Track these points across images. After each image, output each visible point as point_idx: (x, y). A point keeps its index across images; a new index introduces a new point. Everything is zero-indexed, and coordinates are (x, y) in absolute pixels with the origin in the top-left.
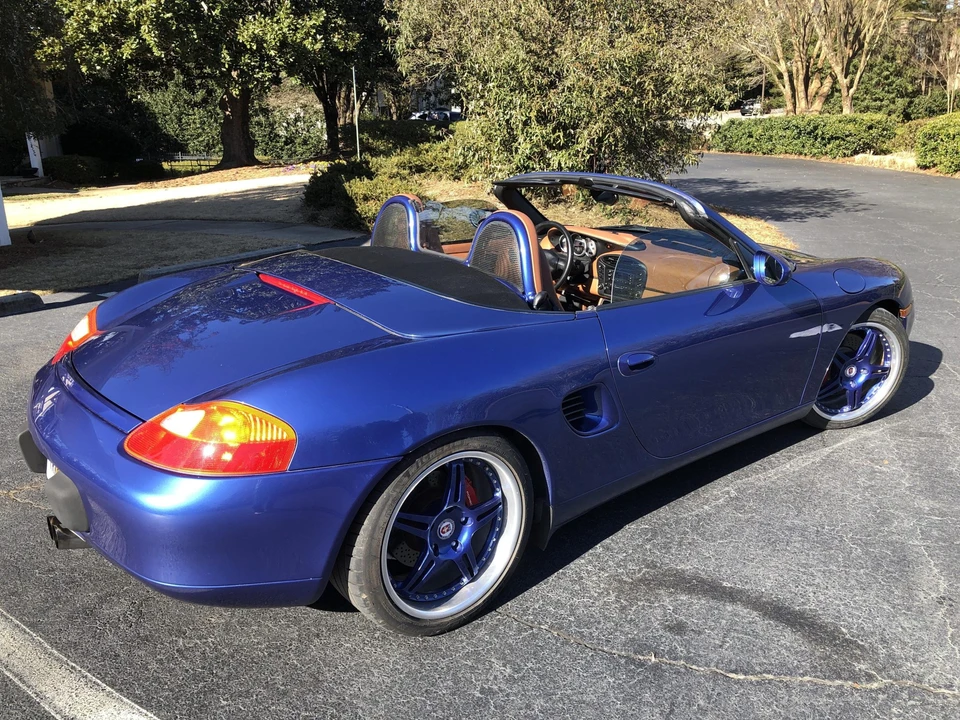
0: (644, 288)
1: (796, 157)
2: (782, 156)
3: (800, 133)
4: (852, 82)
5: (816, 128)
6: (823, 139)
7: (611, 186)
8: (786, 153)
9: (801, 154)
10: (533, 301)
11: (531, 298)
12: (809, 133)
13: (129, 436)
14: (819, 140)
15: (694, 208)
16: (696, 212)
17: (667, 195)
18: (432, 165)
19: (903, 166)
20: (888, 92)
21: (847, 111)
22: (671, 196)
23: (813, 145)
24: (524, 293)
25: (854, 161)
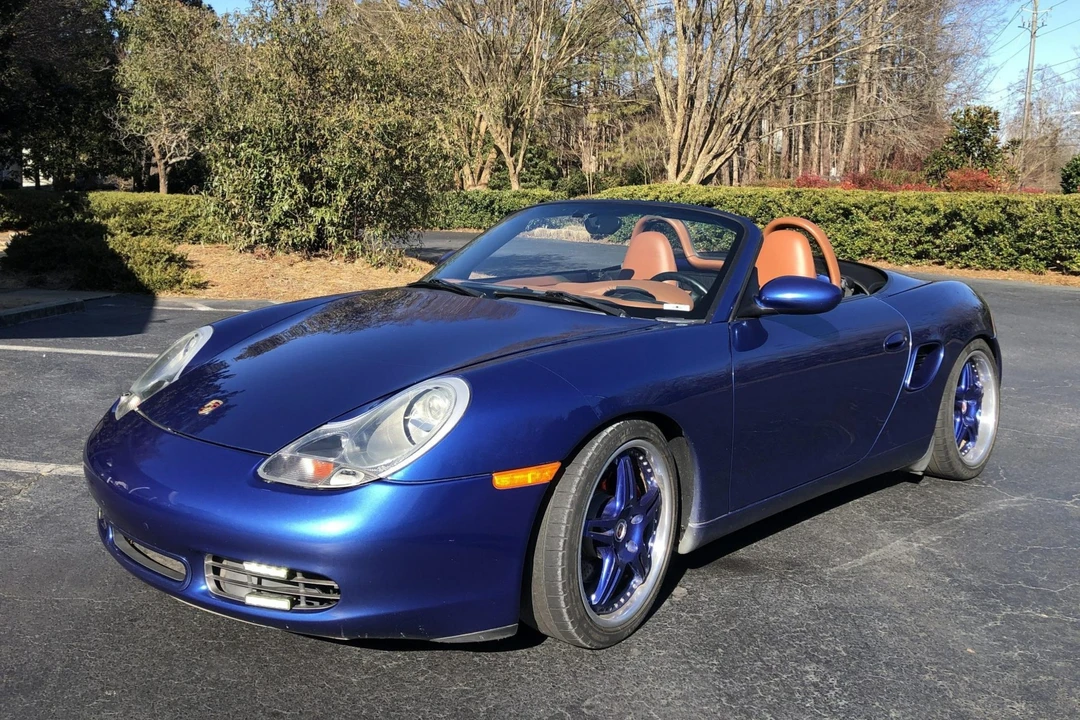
1: (475, 231)
2: (461, 231)
3: (476, 208)
4: (517, 160)
5: (492, 202)
6: (500, 212)
8: (465, 227)
9: (480, 228)
12: (486, 208)
14: (496, 214)
18: (145, 228)
19: (578, 237)
20: (533, 173)
21: (515, 186)
23: (492, 219)
25: (533, 234)
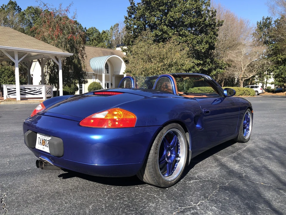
16: (209, 79)
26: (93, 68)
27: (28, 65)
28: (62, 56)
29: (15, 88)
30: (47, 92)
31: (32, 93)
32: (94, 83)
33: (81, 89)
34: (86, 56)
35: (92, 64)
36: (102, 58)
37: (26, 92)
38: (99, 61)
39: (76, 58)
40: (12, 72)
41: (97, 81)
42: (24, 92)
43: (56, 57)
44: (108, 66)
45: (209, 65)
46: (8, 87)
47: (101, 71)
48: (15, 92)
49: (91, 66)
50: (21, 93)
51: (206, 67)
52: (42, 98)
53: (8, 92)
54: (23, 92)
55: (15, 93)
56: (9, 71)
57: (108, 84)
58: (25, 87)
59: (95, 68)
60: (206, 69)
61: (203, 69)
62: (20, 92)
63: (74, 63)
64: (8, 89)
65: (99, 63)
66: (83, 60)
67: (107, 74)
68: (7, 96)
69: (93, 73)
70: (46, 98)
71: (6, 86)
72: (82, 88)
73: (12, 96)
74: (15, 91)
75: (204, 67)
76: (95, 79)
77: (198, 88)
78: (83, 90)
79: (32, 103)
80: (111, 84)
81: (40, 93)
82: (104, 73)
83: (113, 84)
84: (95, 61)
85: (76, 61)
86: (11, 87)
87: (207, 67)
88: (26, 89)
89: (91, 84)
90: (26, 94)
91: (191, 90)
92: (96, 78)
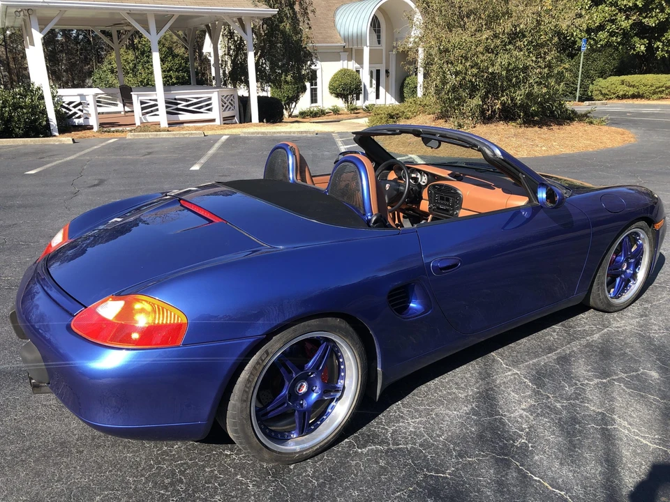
0: (461, 208)
7: (435, 135)
10: (370, 220)
11: (369, 217)
13: (75, 318)
15: (493, 152)
16: (495, 155)
17: (474, 142)
22: (476, 143)
24: (364, 215)
26: (342, 33)
27: (187, 39)
28: (252, 17)
29: (156, 100)
30: (223, 106)
31: (190, 108)
32: (344, 72)
33: (314, 87)
34: (313, 11)
35: (340, 21)
36: (364, 7)
37: (179, 106)
38: (355, 14)
39: (287, 18)
40: (168, 48)
41: (352, 65)
42: (175, 107)
43: (240, 20)
44: (379, 26)
45: (662, 10)
46: (141, 98)
47: (359, 39)
48: (156, 107)
49: (338, 27)
50: (169, 110)
51: (652, 17)
52: (213, 120)
53: (143, 109)
54: (173, 107)
55: (157, 110)
56: (163, 47)
57: (378, 72)
58: (177, 97)
59: (346, 34)
60: (652, 22)
61: (641, 23)
62: (167, 107)
63: (283, 32)
64: (142, 103)
65: (357, 20)
66: (306, 21)
67: (378, 47)
68: (140, 118)
69: (341, 46)
70: (222, 119)
71: (138, 96)
72: (316, 85)
73: (150, 119)
74: (156, 105)
75: (645, 18)
76: (346, 61)
77: (623, 77)
78: (318, 90)
79: (187, 136)
80: (387, 72)
81: (209, 110)
82: (368, 44)
83: (390, 71)
84: (347, 14)
85: (287, 26)
86: (147, 96)
87: (655, 16)
88: (179, 102)
89: (336, 74)
90: (180, 112)
91: (599, 84)
92: (349, 59)
